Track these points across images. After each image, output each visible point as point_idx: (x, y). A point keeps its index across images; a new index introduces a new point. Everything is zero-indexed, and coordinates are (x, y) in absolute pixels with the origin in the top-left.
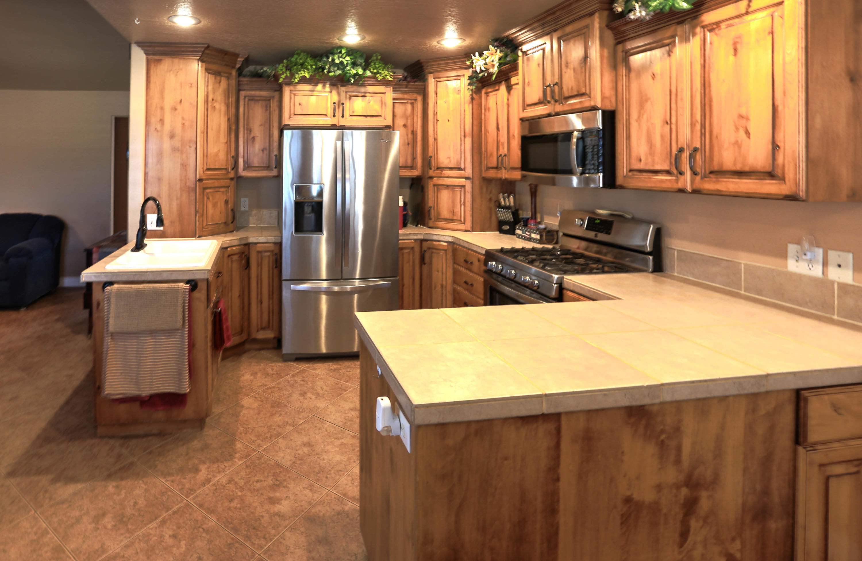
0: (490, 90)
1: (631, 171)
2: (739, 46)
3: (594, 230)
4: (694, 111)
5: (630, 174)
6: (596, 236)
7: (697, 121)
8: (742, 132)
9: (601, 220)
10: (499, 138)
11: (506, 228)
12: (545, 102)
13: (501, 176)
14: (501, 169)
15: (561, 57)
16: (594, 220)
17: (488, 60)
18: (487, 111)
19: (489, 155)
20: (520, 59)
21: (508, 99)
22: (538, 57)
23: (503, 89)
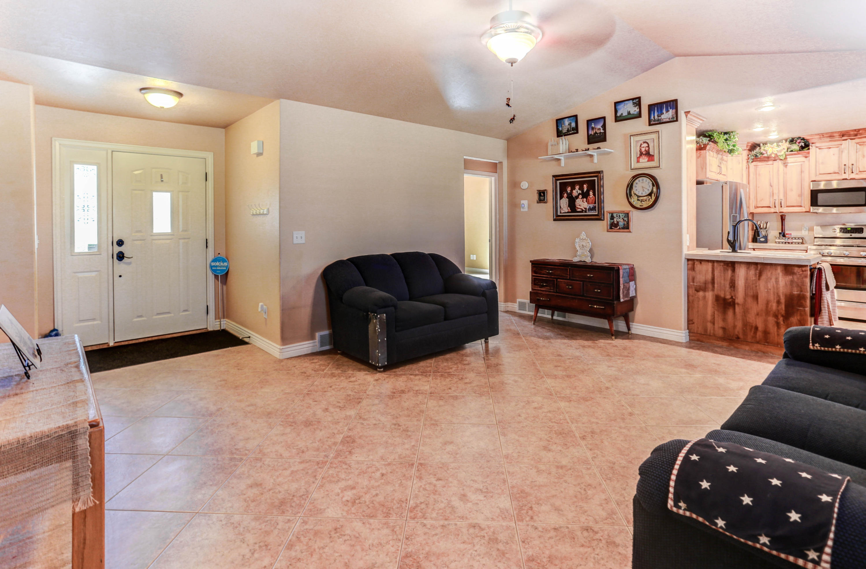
0: (759, 164)
3: (848, 233)
6: (851, 235)
9: (851, 228)
10: (771, 190)
11: (762, 240)
12: (840, 173)
13: (775, 211)
14: (775, 207)
15: (857, 152)
16: (846, 228)
17: (781, 148)
18: (757, 176)
19: (759, 200)
20: (810, 150)
21: (784, 170)
22: (835, 151)
23: (778, 164)
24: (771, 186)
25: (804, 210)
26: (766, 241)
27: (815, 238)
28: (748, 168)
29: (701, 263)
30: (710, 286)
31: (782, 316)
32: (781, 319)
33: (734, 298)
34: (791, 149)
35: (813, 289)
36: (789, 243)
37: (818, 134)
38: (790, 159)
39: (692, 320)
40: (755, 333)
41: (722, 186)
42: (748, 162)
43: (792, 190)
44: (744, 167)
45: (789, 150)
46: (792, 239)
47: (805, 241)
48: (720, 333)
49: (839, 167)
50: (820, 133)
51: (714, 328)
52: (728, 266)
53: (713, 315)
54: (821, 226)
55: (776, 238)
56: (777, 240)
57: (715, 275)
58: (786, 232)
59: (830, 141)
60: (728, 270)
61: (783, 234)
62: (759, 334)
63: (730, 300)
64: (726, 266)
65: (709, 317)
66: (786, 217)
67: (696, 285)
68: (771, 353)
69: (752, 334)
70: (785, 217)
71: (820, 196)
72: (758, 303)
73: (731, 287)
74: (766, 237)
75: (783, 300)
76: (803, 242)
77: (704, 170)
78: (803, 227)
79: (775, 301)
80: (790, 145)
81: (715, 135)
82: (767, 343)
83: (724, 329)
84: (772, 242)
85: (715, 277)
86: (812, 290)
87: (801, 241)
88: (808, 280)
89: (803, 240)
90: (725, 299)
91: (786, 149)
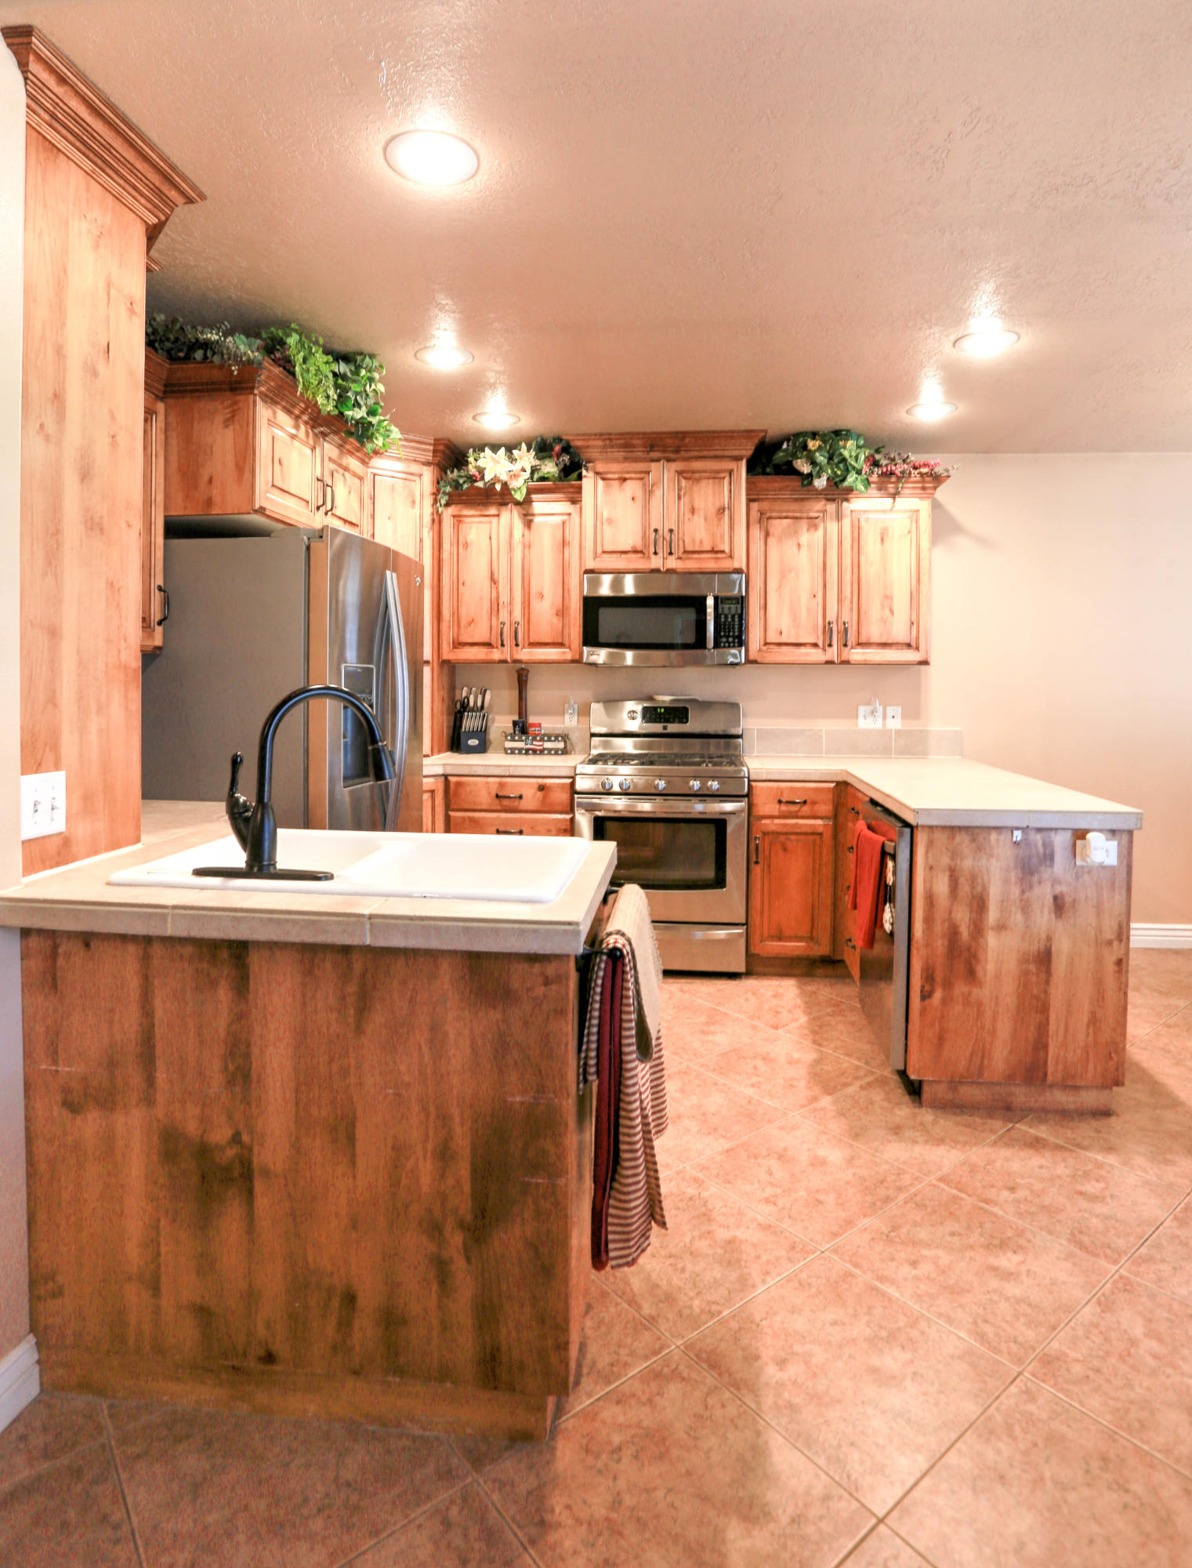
0: (466, 512)
1: (766, 644)
2: (885, 537)
3: (660, 722)
4: (844, 588)
5: (765, 648)
6: (665, 728)
7: (846, 597)
8: (887, 611)
9: (666, 708)
10: (494, 595)
11: (473, 742)
12: (647, 553)
13: (502, 657)
14: (503, 645)
15: (679, 498)
16: (655, 709)
17: (517, 467)
18: (461, 547)
19: (463, 623)
20: (584, 480)
21: (523, 536)
22: (632, 487)
23: (510, 517)
24: (493, 581)
25: (569, 657)
26: (482, 748)
27: (593, 735)
28: (437, 521)
29: (87, 945)
30: (134, 1076)
31: (462, 1225)
32: (456, 1239)
33: (245, 1138)
34: (541, 474)
35: (586, 1058)
36: (535, 752)
37: (601, 435)
38: (540, 505)
39: (52, 1276)
40: (345, 1325)
41: (308, 548)
42: (435, 501)
43: (541, 596)
44: (427, 519)
45: (536, 476)
46: (542, 740)
47: (572, 744)
48: (184, 1334)
49: (644, 537)
50: (604, 431)
51: (157, 1311)
52: (213, 960)
53: (152, 1243)
54: (604, 702)
55: (506, 737)
56: (509, 745)
57: (159, 1014)
58: (532, 720)
59: (626, 459)
60: (213, 984)
61: (522, 728)
62: (365, 1330)
63: (231, 1153)
64: (205, 965)
65: (134, 1255)
66: (529, 675)
67: (69, 1073)
68: (412, 1420)
69: (330, 1330)
70: (527, 676)
71: (606, 615)
72: (353, 1163)
73: (230, 1082)
74: (482, 734)
75: (462, 1139)
76: (565, 747)
77: (247, 475)
78: (566, 706)
79: (430, 1146)
80: (538, 462)
81: (292, 340)
82: (399, 1371)
83: (203, 1313)
84: (497, 751)
85: (159, 1031)
86: (586, 1065)
87: (561, 745)
88: (570, 1026)
89: (565, 742)
90: (203, 1151)
91: (529, 471)
